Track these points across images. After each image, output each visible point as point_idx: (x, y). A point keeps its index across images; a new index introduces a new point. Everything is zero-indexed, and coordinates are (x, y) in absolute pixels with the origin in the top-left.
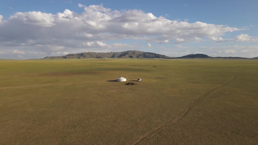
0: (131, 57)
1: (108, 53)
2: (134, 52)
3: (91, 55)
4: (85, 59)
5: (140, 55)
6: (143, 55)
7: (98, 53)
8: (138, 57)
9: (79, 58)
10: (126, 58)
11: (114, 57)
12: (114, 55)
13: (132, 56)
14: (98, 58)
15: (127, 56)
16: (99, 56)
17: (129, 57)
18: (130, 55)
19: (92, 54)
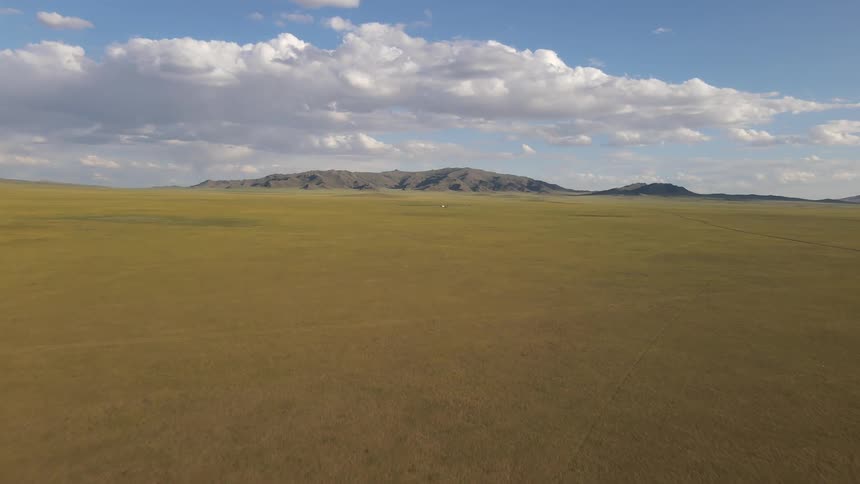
0: (456, 188)
1: (386, 175)
2: (464, 174)
3: (338, 179)
4: (322, 191)
5: (481, 182)
6: (493, 182)
7: (359, 174)
8: (475, 189)
9: (306, 187)
10: (439, 190)
11: (405, 187)
12: (404, 180)
13: (459, 185)
14: (360, 188)
15: (443, 183)
16: (361, 182)
17: (451, 188)
18: (454, 183)
19: (342, 177)
